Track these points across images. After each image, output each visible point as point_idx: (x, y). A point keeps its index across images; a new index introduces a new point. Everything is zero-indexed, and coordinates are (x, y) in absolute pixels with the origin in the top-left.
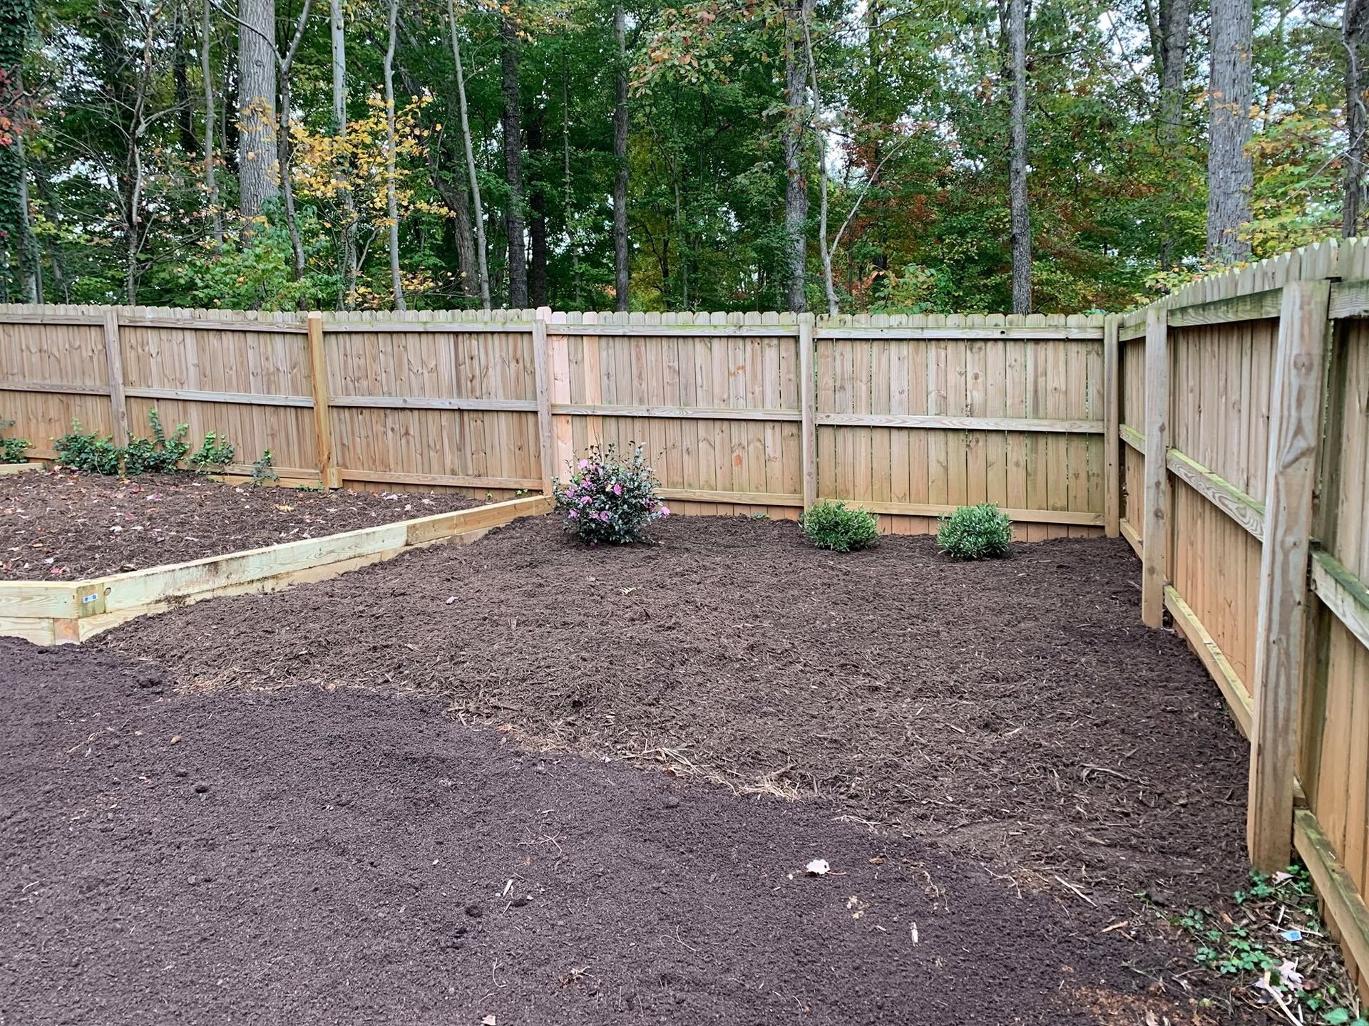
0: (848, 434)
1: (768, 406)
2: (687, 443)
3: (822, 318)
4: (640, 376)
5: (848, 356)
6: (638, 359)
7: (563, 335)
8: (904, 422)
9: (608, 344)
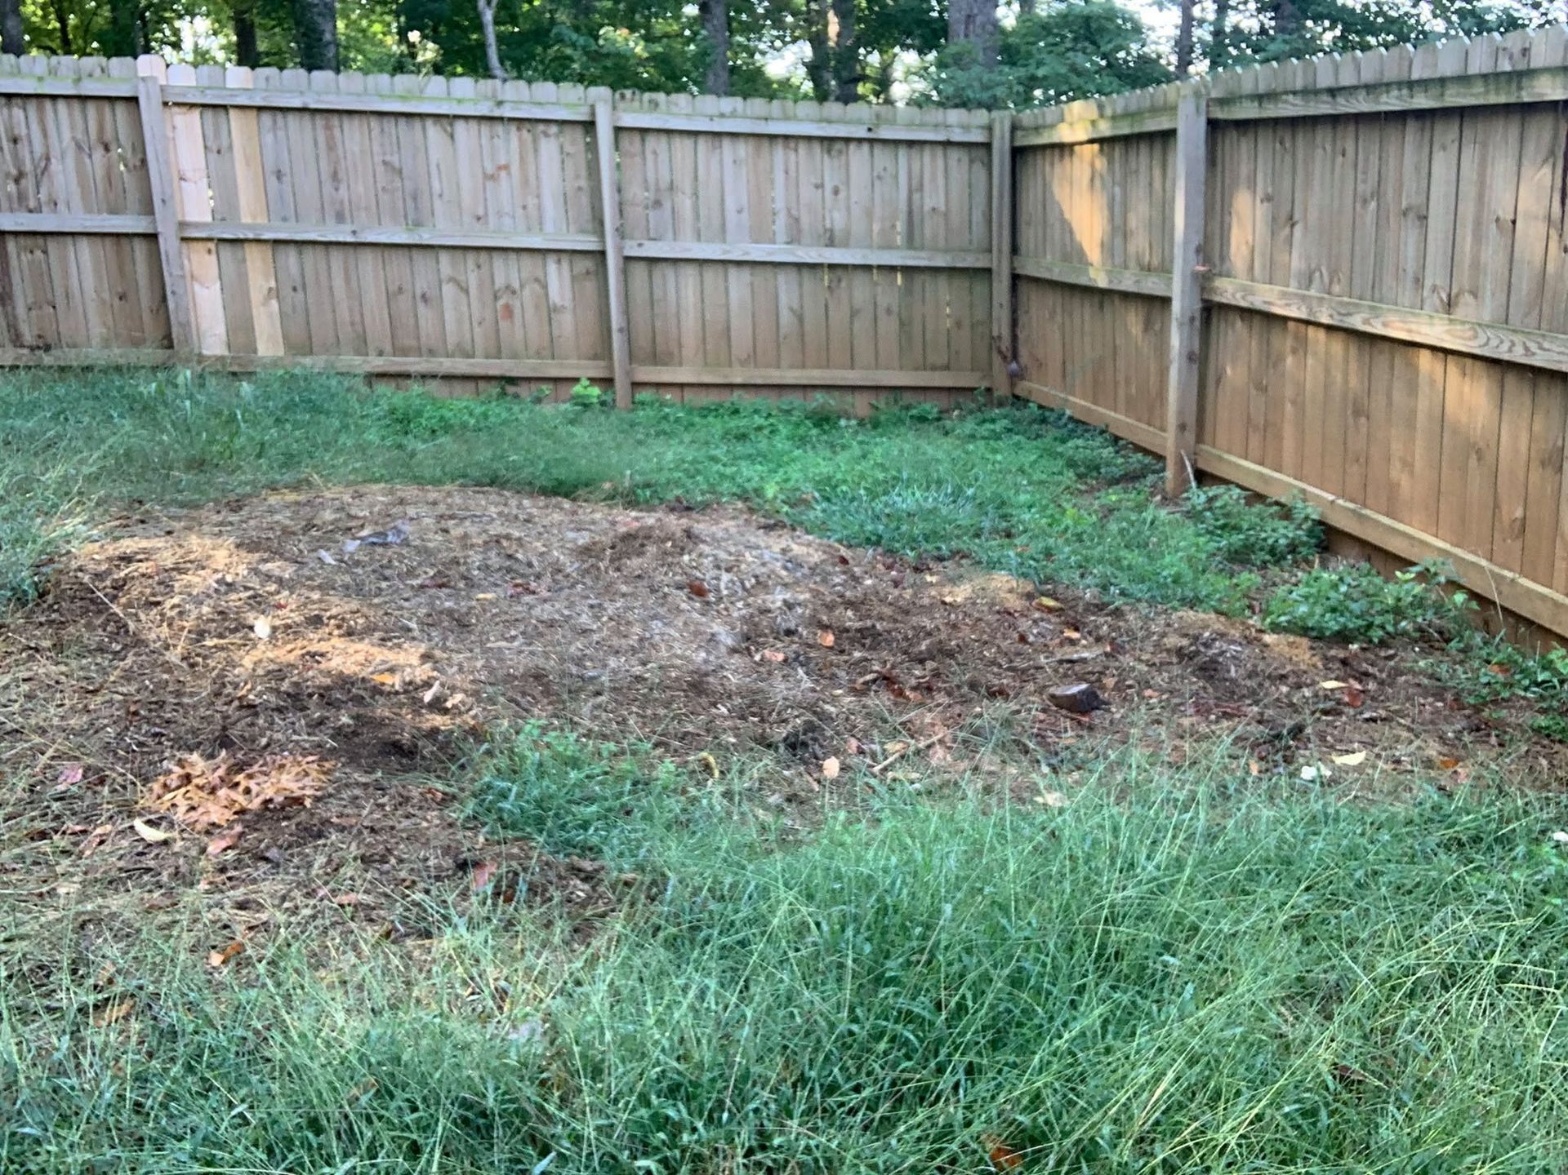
0: (669, 271)
1: (549, 227)
2: (421, 286)
3: (623, 97)
4: (335, 176)
5: (663, 156)
6: (331, 147)
7: (192, 106)
8: (747, 253)
9: (275, 122)
